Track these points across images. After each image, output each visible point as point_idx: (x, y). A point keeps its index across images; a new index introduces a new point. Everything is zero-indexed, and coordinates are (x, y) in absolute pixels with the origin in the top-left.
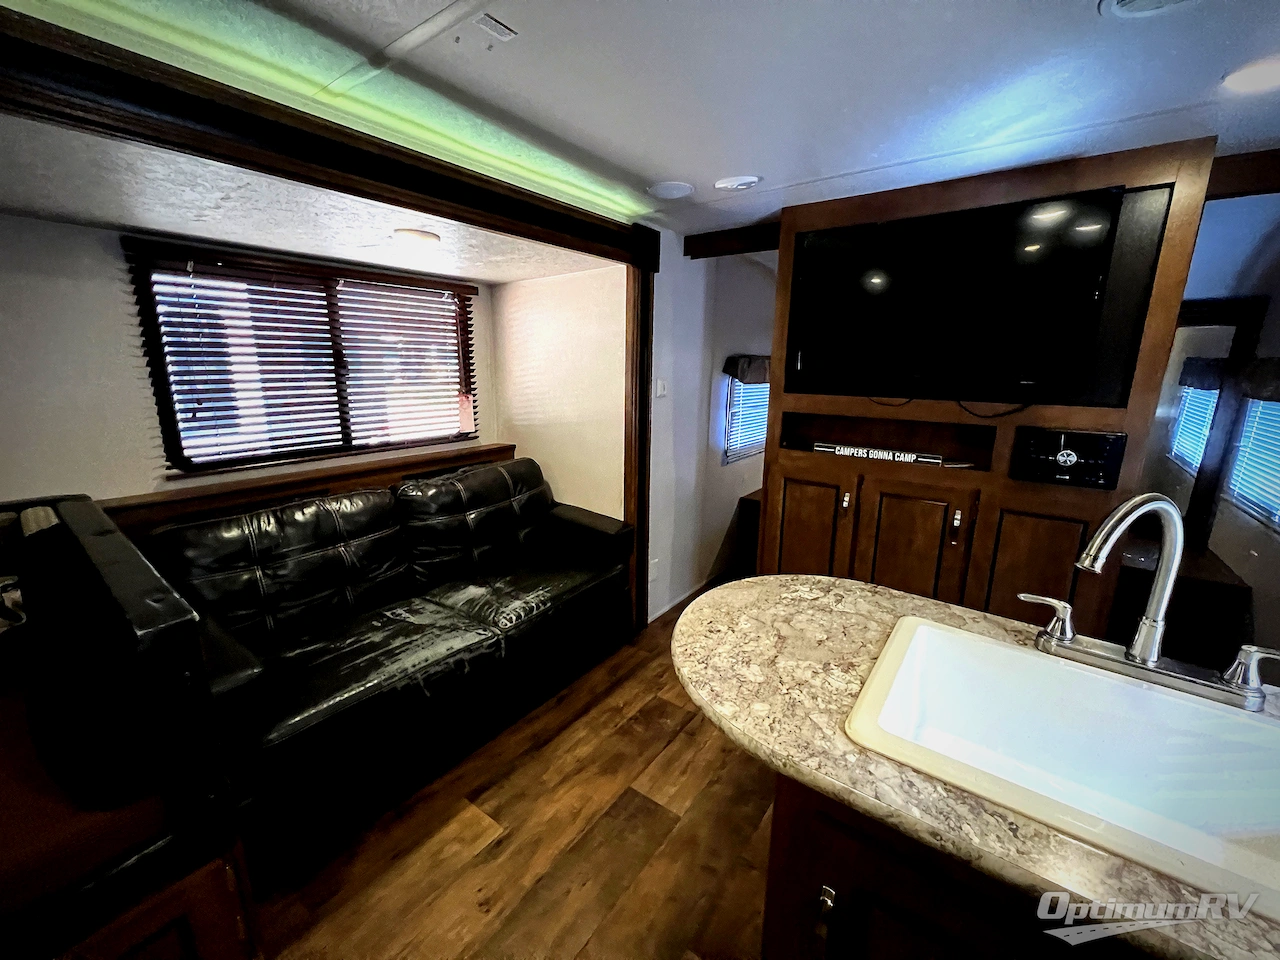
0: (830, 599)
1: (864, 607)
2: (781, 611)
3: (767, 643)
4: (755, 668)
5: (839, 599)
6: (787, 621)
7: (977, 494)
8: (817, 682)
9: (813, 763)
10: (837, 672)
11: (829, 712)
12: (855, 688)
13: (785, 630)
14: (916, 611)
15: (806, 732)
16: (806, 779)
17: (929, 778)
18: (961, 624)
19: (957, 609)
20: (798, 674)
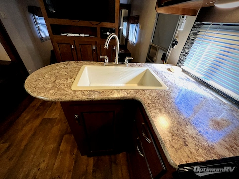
0: (68, 66)
1: (75, 66)
2: (56, 71)
3: (53, 78)
4: (50, 84)
5: (70, 65)
6: (58, 73)
7: (96, 42)
8: (65, 82)
9: (64, 97)
10: (69, 79)
11: (68, 87)
12: (73, 81)
13: (57, 75)
14: (85, 64)
15: (63, 92)
16: (64, 100)
17: (87, 91)
18: (93, 65)
19: (92, 62)
20: (61, 82)
